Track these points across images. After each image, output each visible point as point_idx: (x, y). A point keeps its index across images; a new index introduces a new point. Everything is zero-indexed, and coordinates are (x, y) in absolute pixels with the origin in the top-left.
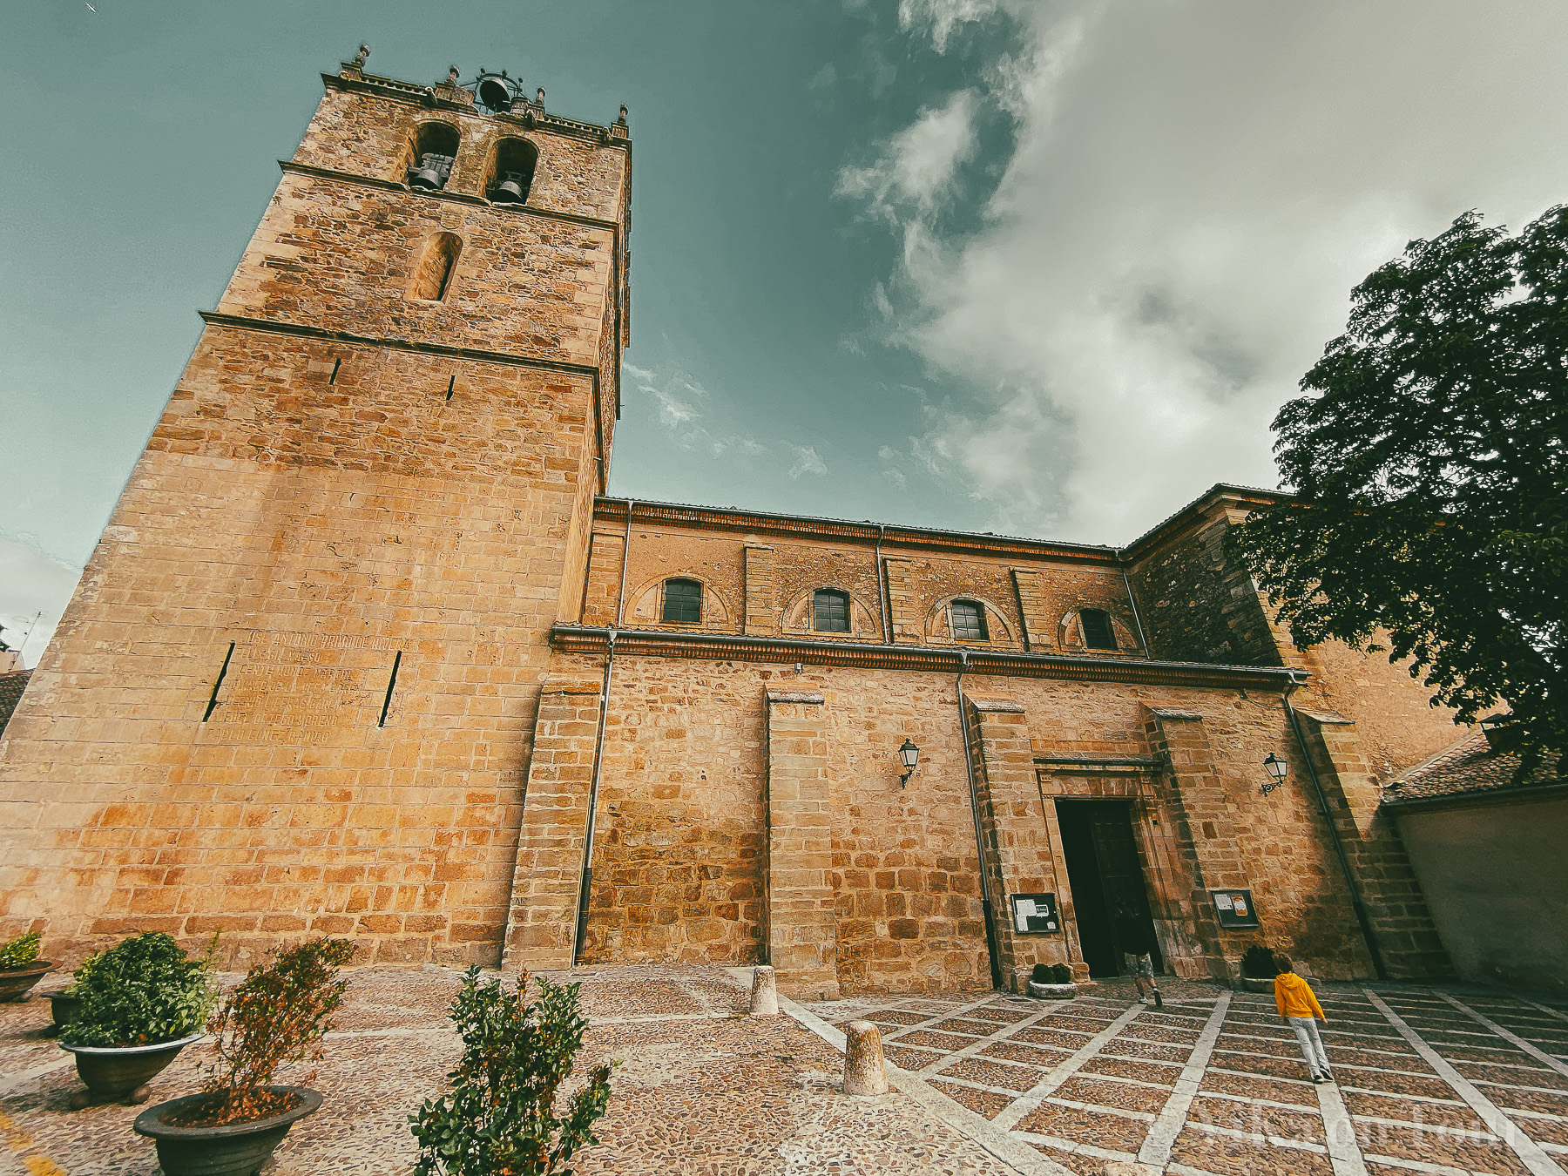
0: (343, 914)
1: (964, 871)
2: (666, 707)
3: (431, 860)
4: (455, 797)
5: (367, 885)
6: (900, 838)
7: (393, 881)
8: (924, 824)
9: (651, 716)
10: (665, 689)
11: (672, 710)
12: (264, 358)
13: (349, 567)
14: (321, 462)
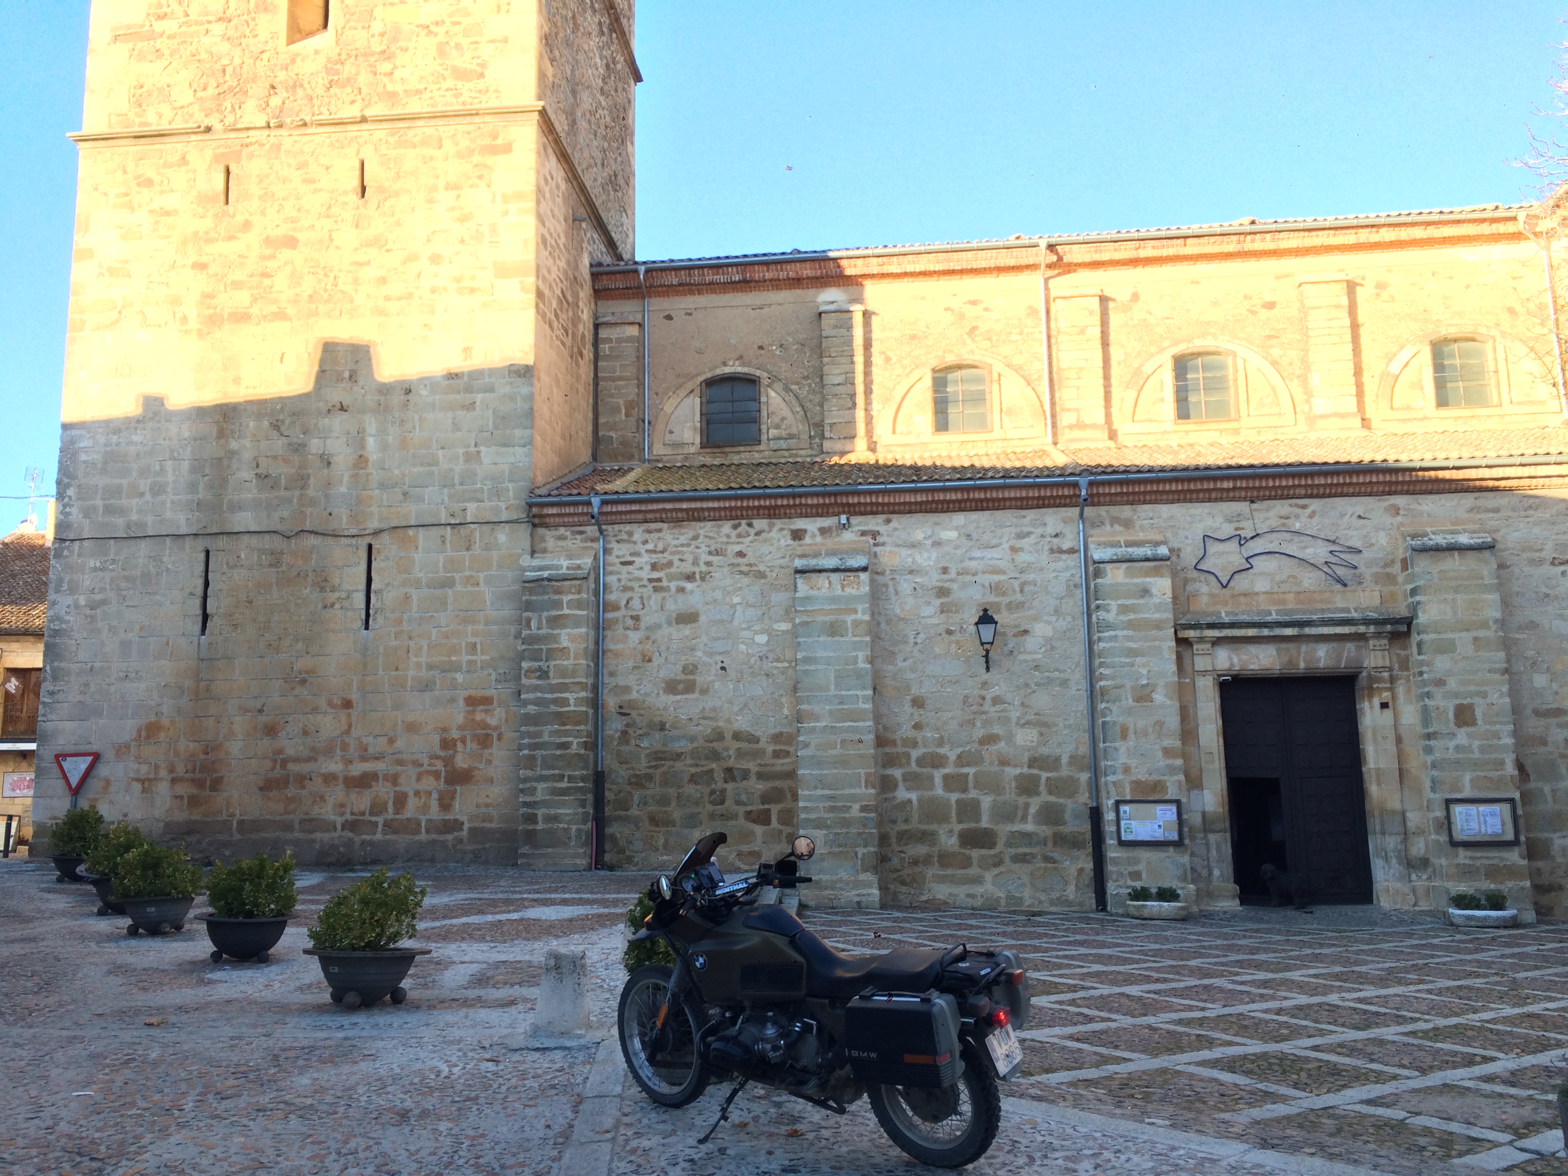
0: (367, 817)
1: (1065, 771)
2: (673, 585)
3: (439, 766)
4: (453, 700)
5: (383, 790)
6: (979, 732)
7: (408, 785)
8: (1015, 714)
9: (656, 598)
10: (670, 564)
11: (681, 590)
12: (149, 183)
13: (299, 448)
14: (240, 317)
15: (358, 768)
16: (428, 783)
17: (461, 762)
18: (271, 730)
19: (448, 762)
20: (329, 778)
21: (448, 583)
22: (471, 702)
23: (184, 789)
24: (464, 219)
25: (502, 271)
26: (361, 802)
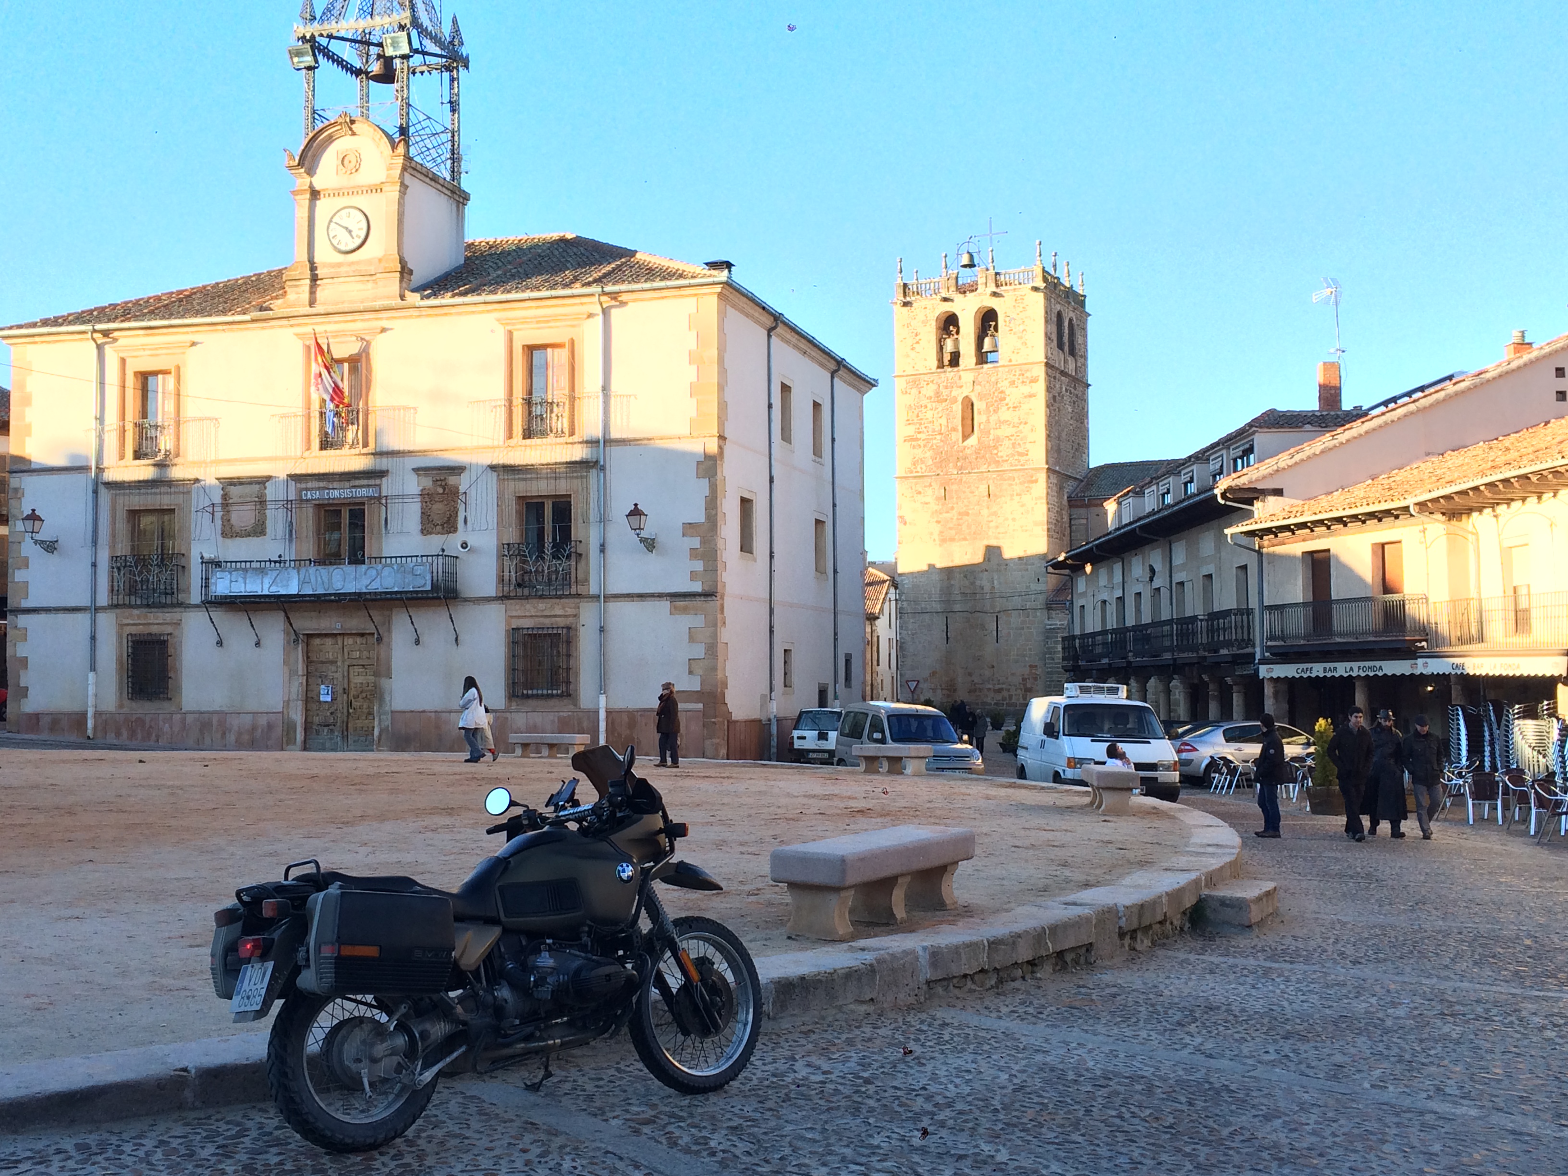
3: (1022, 686)
4: (1025, 666)
12: (920, 493)
13: (973, 583)
14: (952, 540)
15: (997, 687)
16: (1019, 691)
17: (1029, 686)
18: (970, 674)
19: (1024, 685)
20: (989, 689)
21: (1023, 628)
22: (1031, 666)
23: (946, 692)
24: (1022, 506)
25: (1036, 524)
26: (999, 697)
